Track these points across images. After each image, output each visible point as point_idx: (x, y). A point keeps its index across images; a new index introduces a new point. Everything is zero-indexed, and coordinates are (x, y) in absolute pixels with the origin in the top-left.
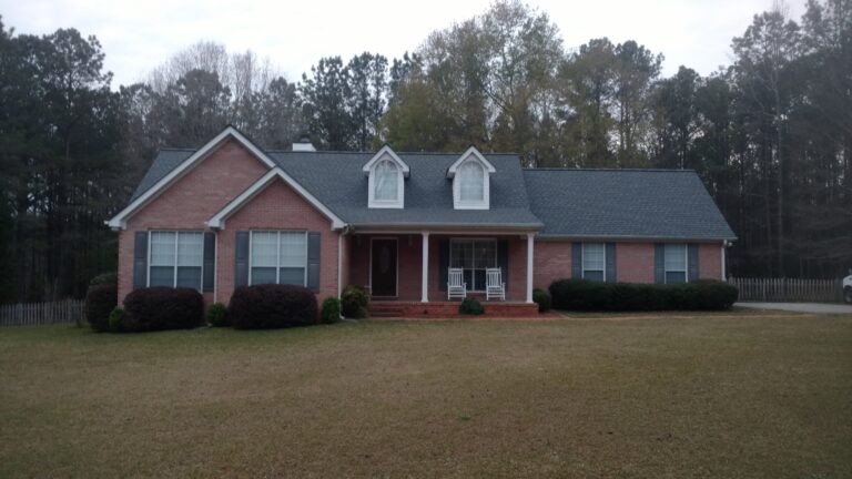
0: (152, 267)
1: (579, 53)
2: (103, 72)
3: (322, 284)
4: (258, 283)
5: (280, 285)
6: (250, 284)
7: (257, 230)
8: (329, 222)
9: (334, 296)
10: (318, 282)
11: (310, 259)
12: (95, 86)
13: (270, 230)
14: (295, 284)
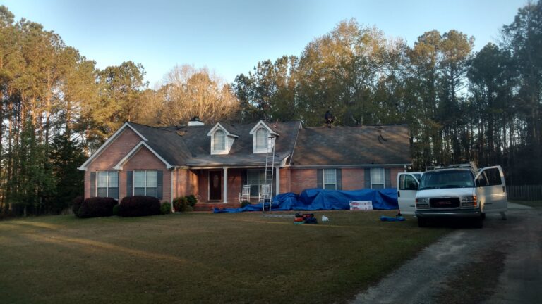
0: (98, 188)
1: (418, 42)
2: (144, 82)
3: (164, 195)
4: (138, 195)
5: (147, 197)
6: (134, 195)
7: (136, 170)
8: (165, 165)
9: (168, 201)
10: (162, 194)
11: (158, 183)
12: (142, 89)
13: (142, 170)
14: (152, 196)
